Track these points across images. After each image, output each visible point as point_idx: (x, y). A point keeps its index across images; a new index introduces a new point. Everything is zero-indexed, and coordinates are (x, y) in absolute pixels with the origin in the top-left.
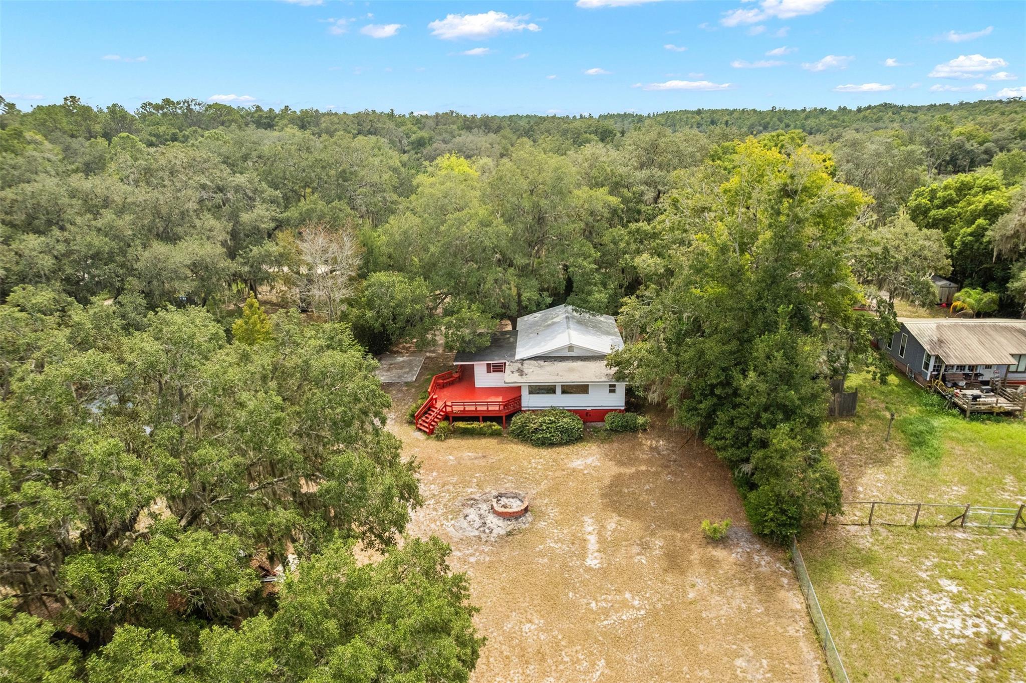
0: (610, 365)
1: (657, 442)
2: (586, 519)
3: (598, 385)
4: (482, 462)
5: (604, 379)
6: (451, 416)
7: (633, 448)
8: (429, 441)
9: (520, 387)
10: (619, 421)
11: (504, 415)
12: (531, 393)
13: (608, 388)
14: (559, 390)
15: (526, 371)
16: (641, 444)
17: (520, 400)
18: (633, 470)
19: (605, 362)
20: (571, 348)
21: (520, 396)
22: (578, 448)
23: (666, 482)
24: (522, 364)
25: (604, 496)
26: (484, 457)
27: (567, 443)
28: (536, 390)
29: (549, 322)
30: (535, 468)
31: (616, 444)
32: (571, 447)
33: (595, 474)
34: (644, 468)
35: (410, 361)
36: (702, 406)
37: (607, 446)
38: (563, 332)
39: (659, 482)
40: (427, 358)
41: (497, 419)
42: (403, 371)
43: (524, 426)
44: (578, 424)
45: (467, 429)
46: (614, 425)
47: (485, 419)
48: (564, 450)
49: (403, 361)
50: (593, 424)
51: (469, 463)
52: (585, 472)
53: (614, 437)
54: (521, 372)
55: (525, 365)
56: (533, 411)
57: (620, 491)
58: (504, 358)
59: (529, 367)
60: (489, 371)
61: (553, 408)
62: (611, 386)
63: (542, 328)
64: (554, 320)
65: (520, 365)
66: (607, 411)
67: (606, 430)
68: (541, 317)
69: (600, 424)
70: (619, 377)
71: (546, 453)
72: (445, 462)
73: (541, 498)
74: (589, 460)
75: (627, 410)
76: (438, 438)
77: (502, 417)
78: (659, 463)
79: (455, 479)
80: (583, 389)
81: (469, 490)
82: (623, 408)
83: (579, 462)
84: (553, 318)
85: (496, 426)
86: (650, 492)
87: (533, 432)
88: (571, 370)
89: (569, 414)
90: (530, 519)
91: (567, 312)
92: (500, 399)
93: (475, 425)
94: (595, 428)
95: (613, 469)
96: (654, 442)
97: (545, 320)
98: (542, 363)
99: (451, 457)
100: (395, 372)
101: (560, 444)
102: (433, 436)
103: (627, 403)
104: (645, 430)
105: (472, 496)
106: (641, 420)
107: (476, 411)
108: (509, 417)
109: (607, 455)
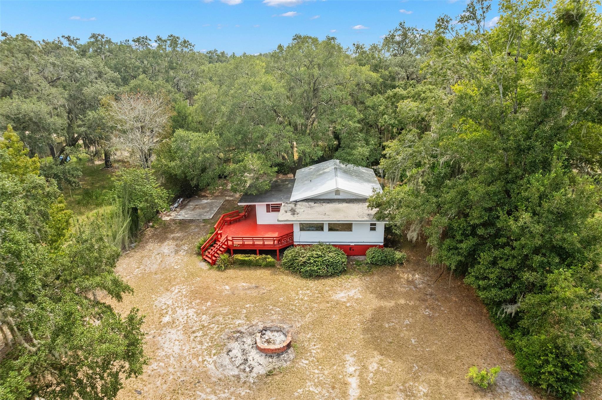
0: (371, 206)
1: (413, 275)
2: (348, 357)
3: (361, 223)
4: (254, 293)
5: (366, 218)
6: (232, 248)
7: (391, 281)
8: (211, 271)
9: (292, 225)
10: (379, 256)
11: (278, 249)
12: (301, 229)
13: (369, 227)
14: (326, 228)
15: (298, 211)
16: (398, 277)
17: (293, 235)
18: (392, 303)
19: (367, 204)
20: (337, 192)
21: (293, 233)
22: (342, 280)
23: (425, 317)
24: (295, 205)
25: (366, 331)
26: (257, 287)
27: (332, 275)
28: (306, 227)
29: (321, 172)
30: (302, 300)
31: (376, 277)
32: (335, 279)
33: (357, 307)
34: (402, 301)
35: (212, 203)
36: (463, 245)
37: (368, 279)
38: (331, 179)
39: (418, 316)
40: (226, 201)
41: (271, 252)
42: (204, 211)
43: (294, 259)
44: (342, 258)
45: (244, 260)
46: (374, 259)
47: (261, 252)
48: (329, 282)
49: (207, 203)
50: (356, 257)
51: (242, 293)
52: (348, 305)
53: (374, 270)
54: (293, 212)
55: (298, 206)
56: (303, 245)
57: (381, 326)
58: (280, 199)
59: (301, 208)
60: (268, 211)
61: (321, 244)
62: (372, 224)
63: (315, 177)
64: (325, 171)
65: (293, 206)
66: (368, 247)
67: (367, 263)
68: (314, 169)
69: (361, 258)
70: (380, 217)
71: (313, 284)
72: (221, 292)
73: (304, 333)
74: (352, 293)
75: (386, 245)
76: (219, 268)
77: (276, 251)
78: (416, 296)
79: (226, 310)
80: (347, 227)
81: (238, 322)
82: (382, 244)
83: (342, 294)
84: (324, 169)
85: (270, 259)
86: (410, 327)
87: (301, 265)
88: (337, 211)
89: (334, 249)
90: (292, 356)
91: (335, 164)
92: (276, 235)
93: (252, 257)
94: (358, 261)
95: (375, 303)
96: (410, 276)
97: (318, 171)
98: (312, 204)
99: (227, 287)
100: (198, 211)
101: (326, 276)
102: (215, 266)
103: (385, 239)
104: (402, 264)
105: (239, 329)
106: (398, 255)
107: (254, 245)
108: (282, 251)
109: (368, 288)
